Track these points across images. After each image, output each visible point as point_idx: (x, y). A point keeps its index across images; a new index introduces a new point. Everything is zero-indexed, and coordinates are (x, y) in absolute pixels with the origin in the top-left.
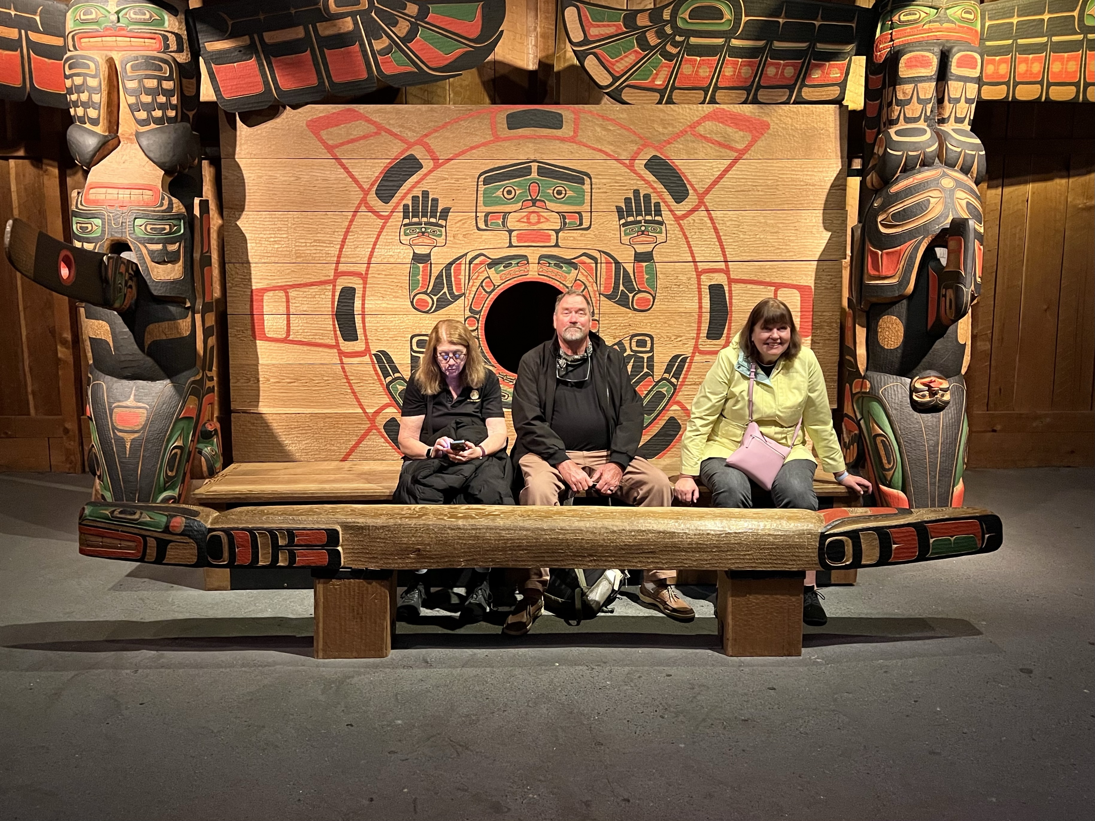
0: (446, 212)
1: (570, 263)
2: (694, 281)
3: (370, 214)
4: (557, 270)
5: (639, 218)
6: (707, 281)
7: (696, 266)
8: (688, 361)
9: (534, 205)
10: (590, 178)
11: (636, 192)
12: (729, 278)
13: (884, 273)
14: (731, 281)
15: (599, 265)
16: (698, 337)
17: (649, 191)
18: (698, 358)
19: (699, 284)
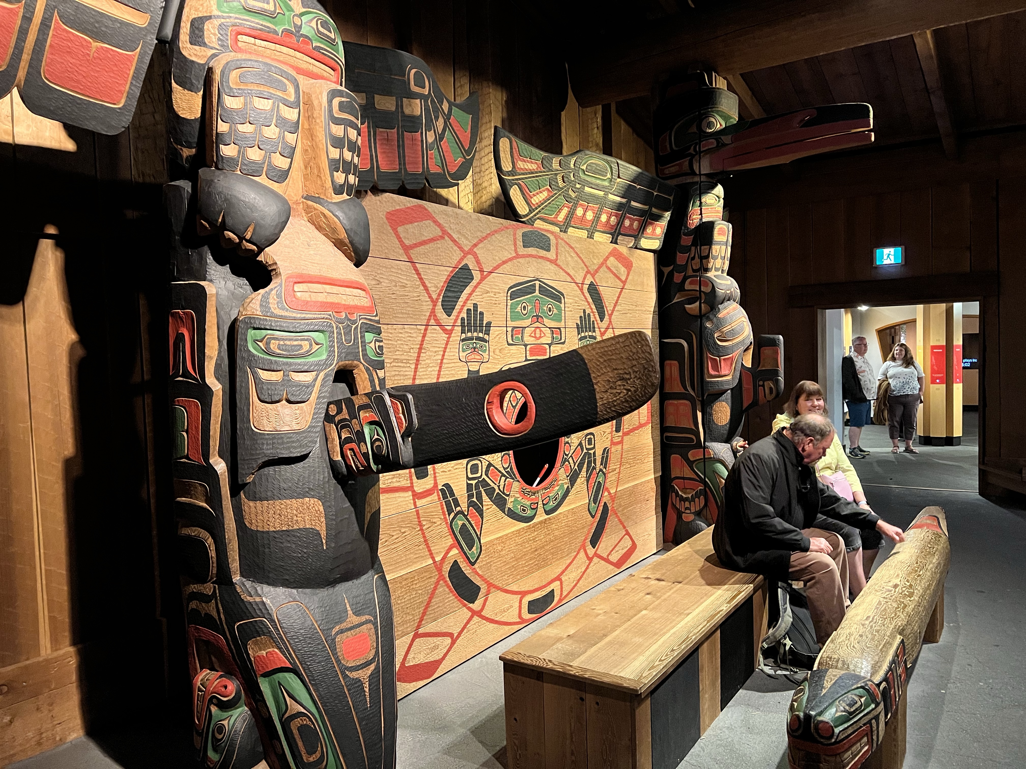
0: (489, 325)
3: (438, 328)
5: (587, 334)
8: (609, 452)
9: (537, 320)
10: (564, 298)
11: (584, 312)
13: (723, 373)
16: (612, 432)
17: (590, 311)
18: (613, 448)
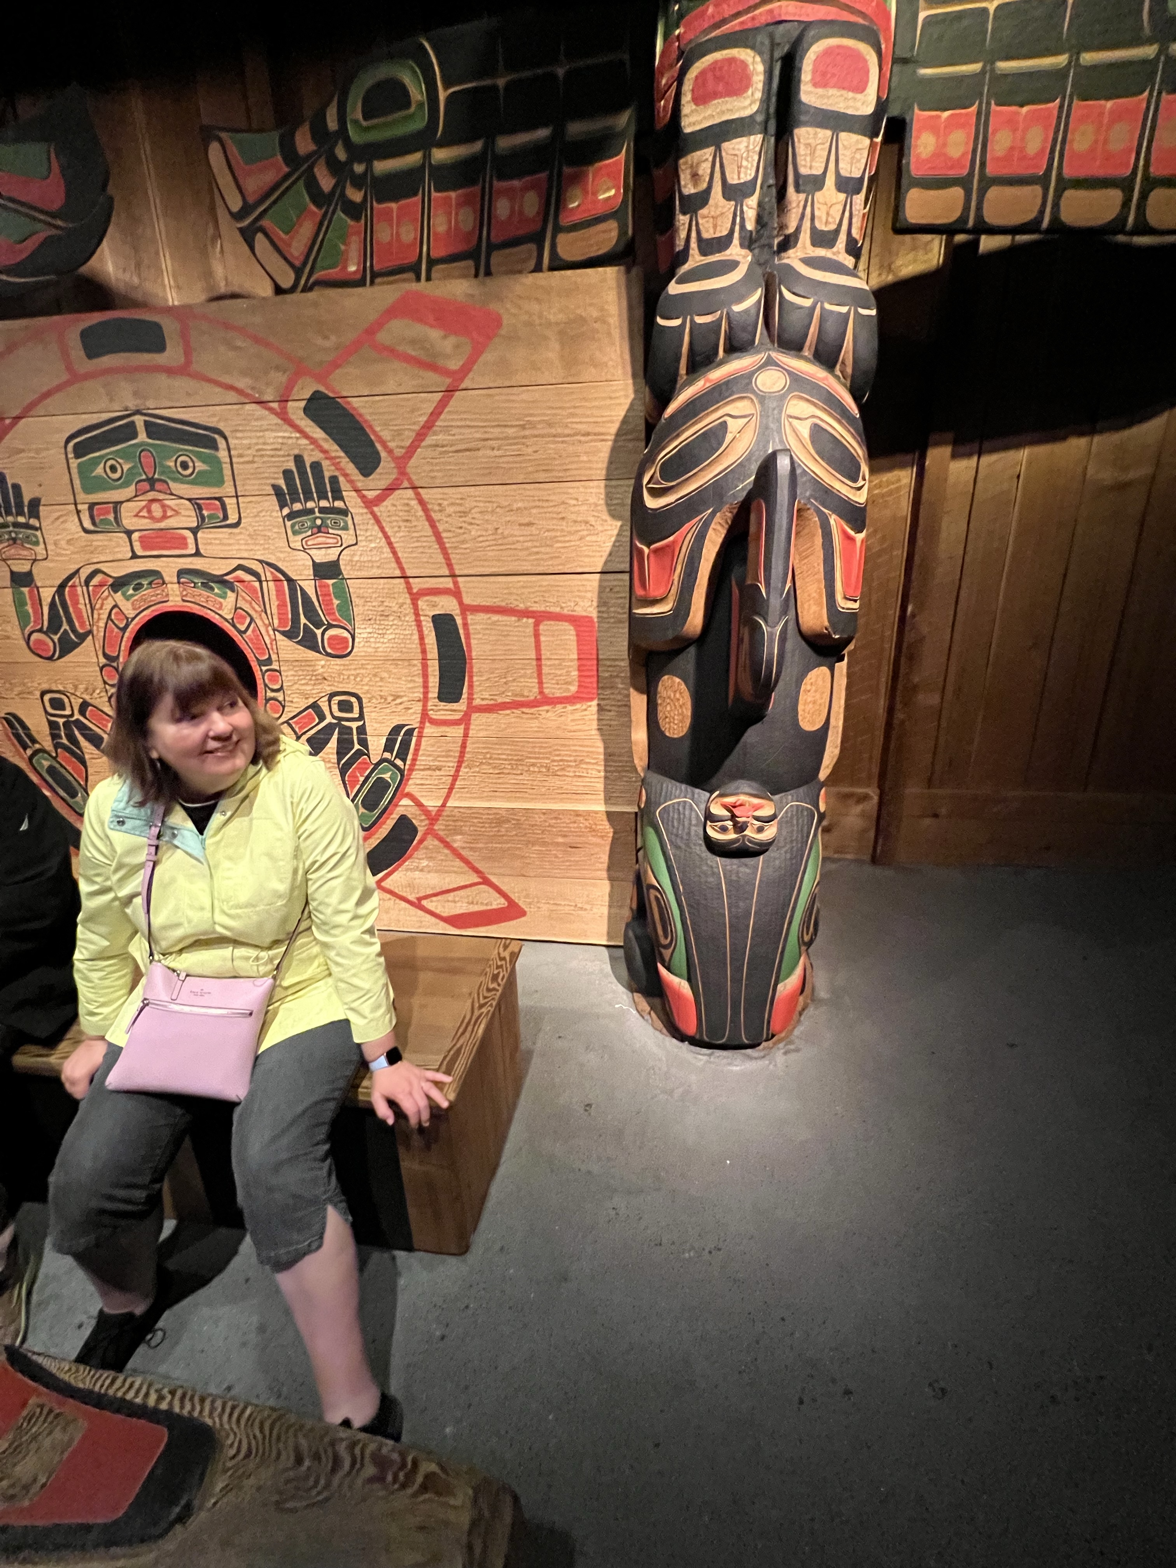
0: (35, 504)
1: (221, 581)
2: (408, 609)
4: (205, 593)
5: (310, 505)
6: (430, 608)
7: (408, 583)
8: (415, 733)
9: (152, 489)
10: (225, 438)
11: (299, 459)
12: (461, 603)
14: (465, 609)
15: (264, 584)
16: (425, 699)
17: (317, 456)
18: (429, 730)
19: (417, 614)
